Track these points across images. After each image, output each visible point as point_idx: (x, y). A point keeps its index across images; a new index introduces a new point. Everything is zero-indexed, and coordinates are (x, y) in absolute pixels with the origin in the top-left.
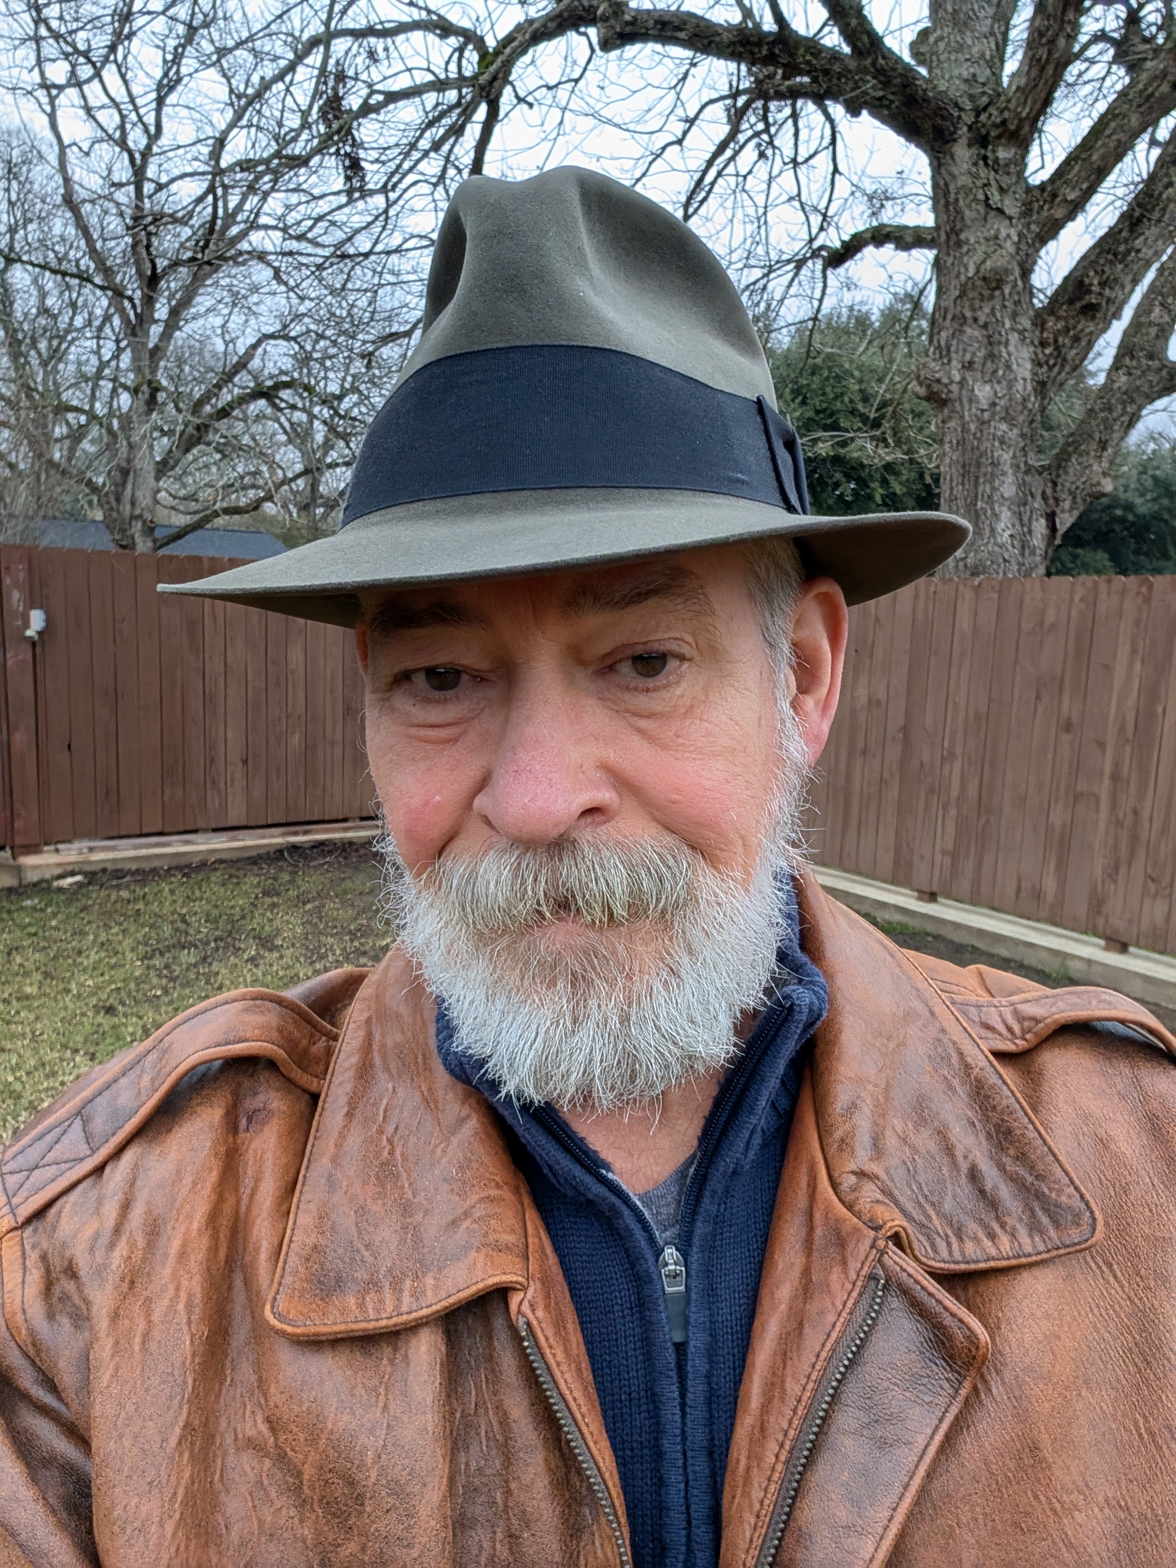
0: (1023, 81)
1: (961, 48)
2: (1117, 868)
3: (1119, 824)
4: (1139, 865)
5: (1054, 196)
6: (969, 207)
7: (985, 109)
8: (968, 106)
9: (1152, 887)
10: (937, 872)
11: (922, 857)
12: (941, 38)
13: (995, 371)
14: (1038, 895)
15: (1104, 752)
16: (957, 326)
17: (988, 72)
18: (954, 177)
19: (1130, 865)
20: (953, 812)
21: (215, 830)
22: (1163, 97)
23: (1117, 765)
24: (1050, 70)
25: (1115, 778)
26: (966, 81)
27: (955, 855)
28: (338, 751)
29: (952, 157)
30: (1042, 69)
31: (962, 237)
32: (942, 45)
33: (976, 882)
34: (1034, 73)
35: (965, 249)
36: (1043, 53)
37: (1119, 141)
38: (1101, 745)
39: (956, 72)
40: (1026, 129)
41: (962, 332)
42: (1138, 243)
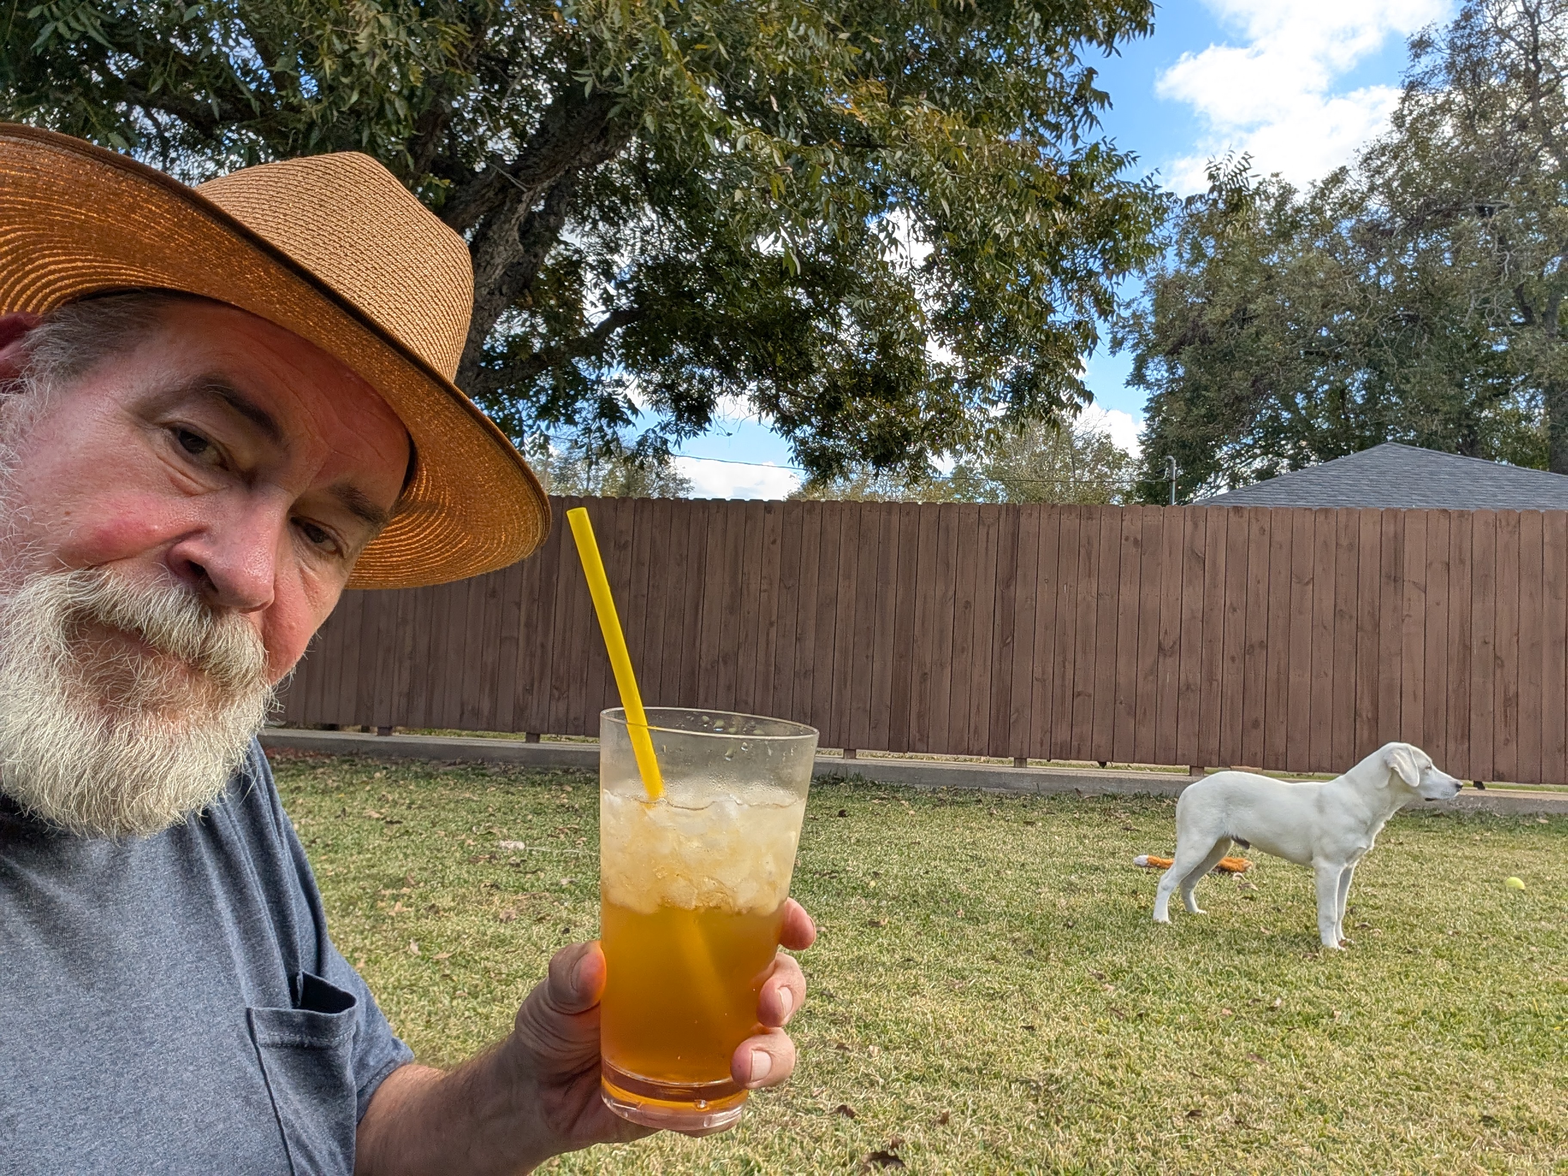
2: (532, 685)
3: (533, 655)
4: (547, 682)
9: (556, 693)
10: (394, 709)
11: (381, 702)
14: (476, 713)
15: (519, 609)
19: (540, 682)
20: (407, 664)
23: (529, 617)
25: (528, 625)
27: (410, 696)
33: (429, 711)
38: (518, 605)
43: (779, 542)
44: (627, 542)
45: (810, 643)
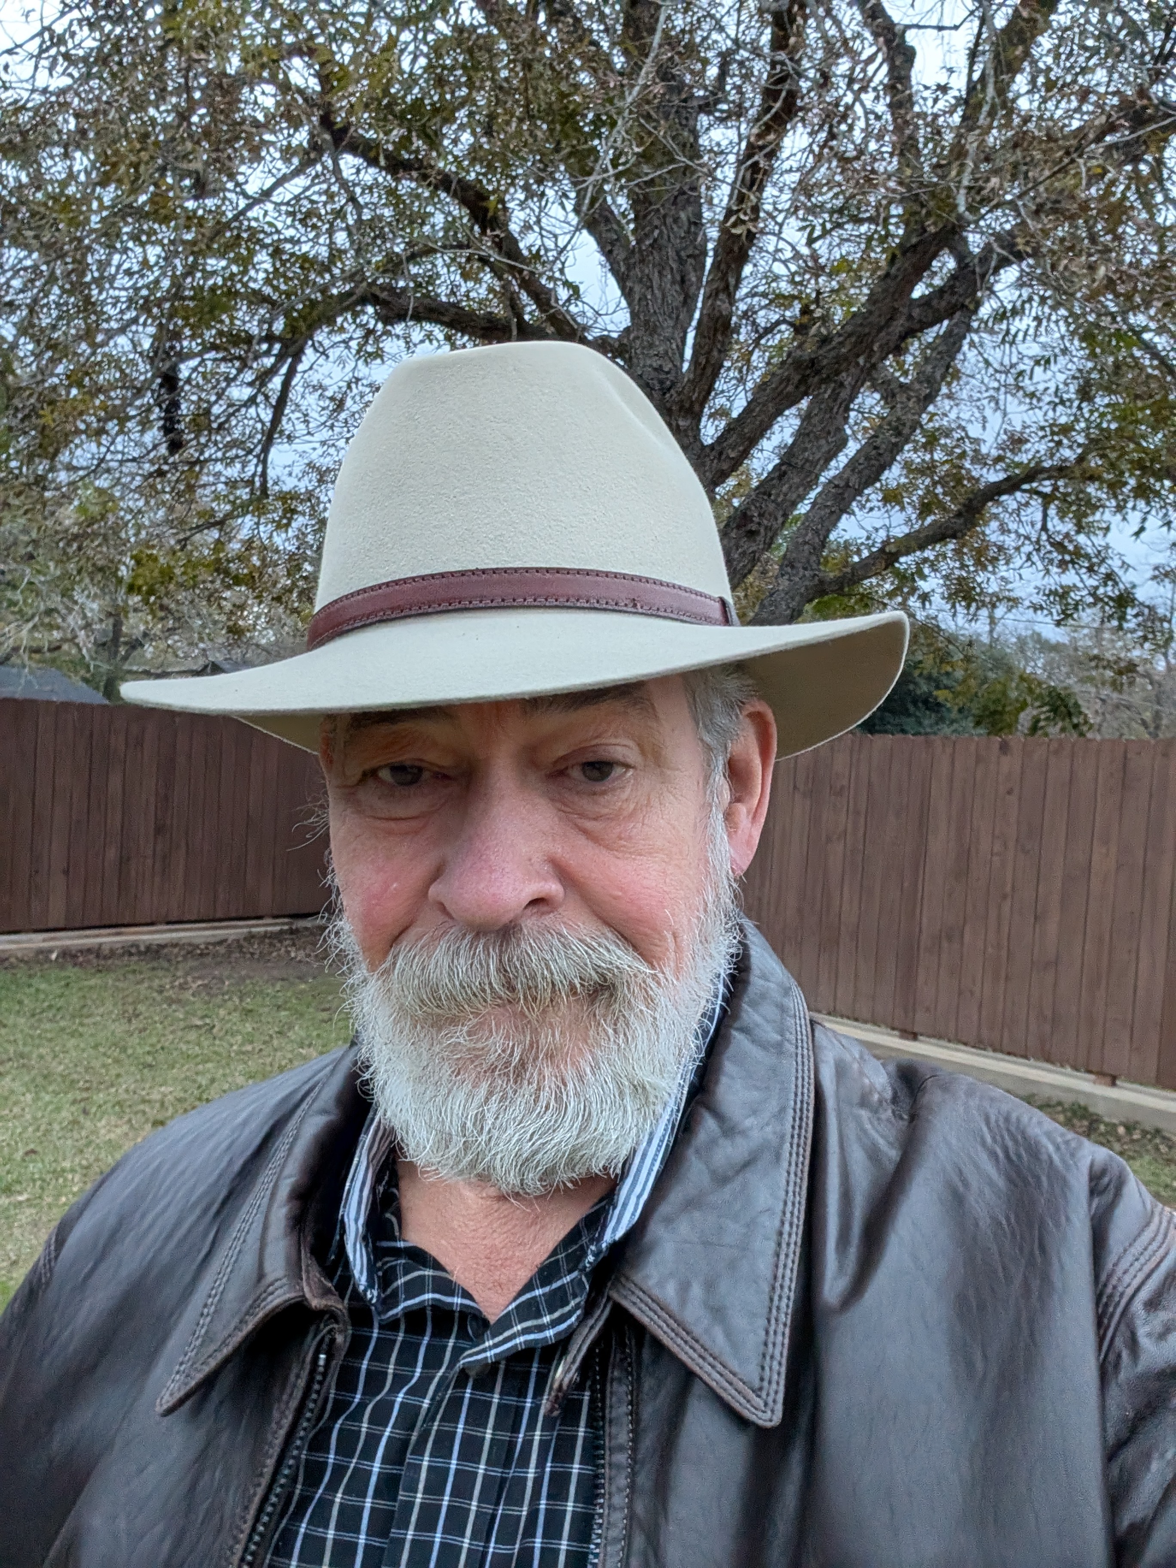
0: (692, 376)
1: (651, 346)
5: (721, 454)
7: (669, 389)
12: (637, 338)
17: (670, 365)
21: (36, 931)
22: (788, 395)
24: (709, 371)
26: (655, 369)
28: (149, 862)
30: (704, 368)
32: (638, 342)
34: (699, 372)
36: (703, 360)
37: (762, 421)
39: (648, 362)
40: (697, 408)
42: (785, 488)
43: (1016, 791)
44: (842, 787)
45: (1052, 927)
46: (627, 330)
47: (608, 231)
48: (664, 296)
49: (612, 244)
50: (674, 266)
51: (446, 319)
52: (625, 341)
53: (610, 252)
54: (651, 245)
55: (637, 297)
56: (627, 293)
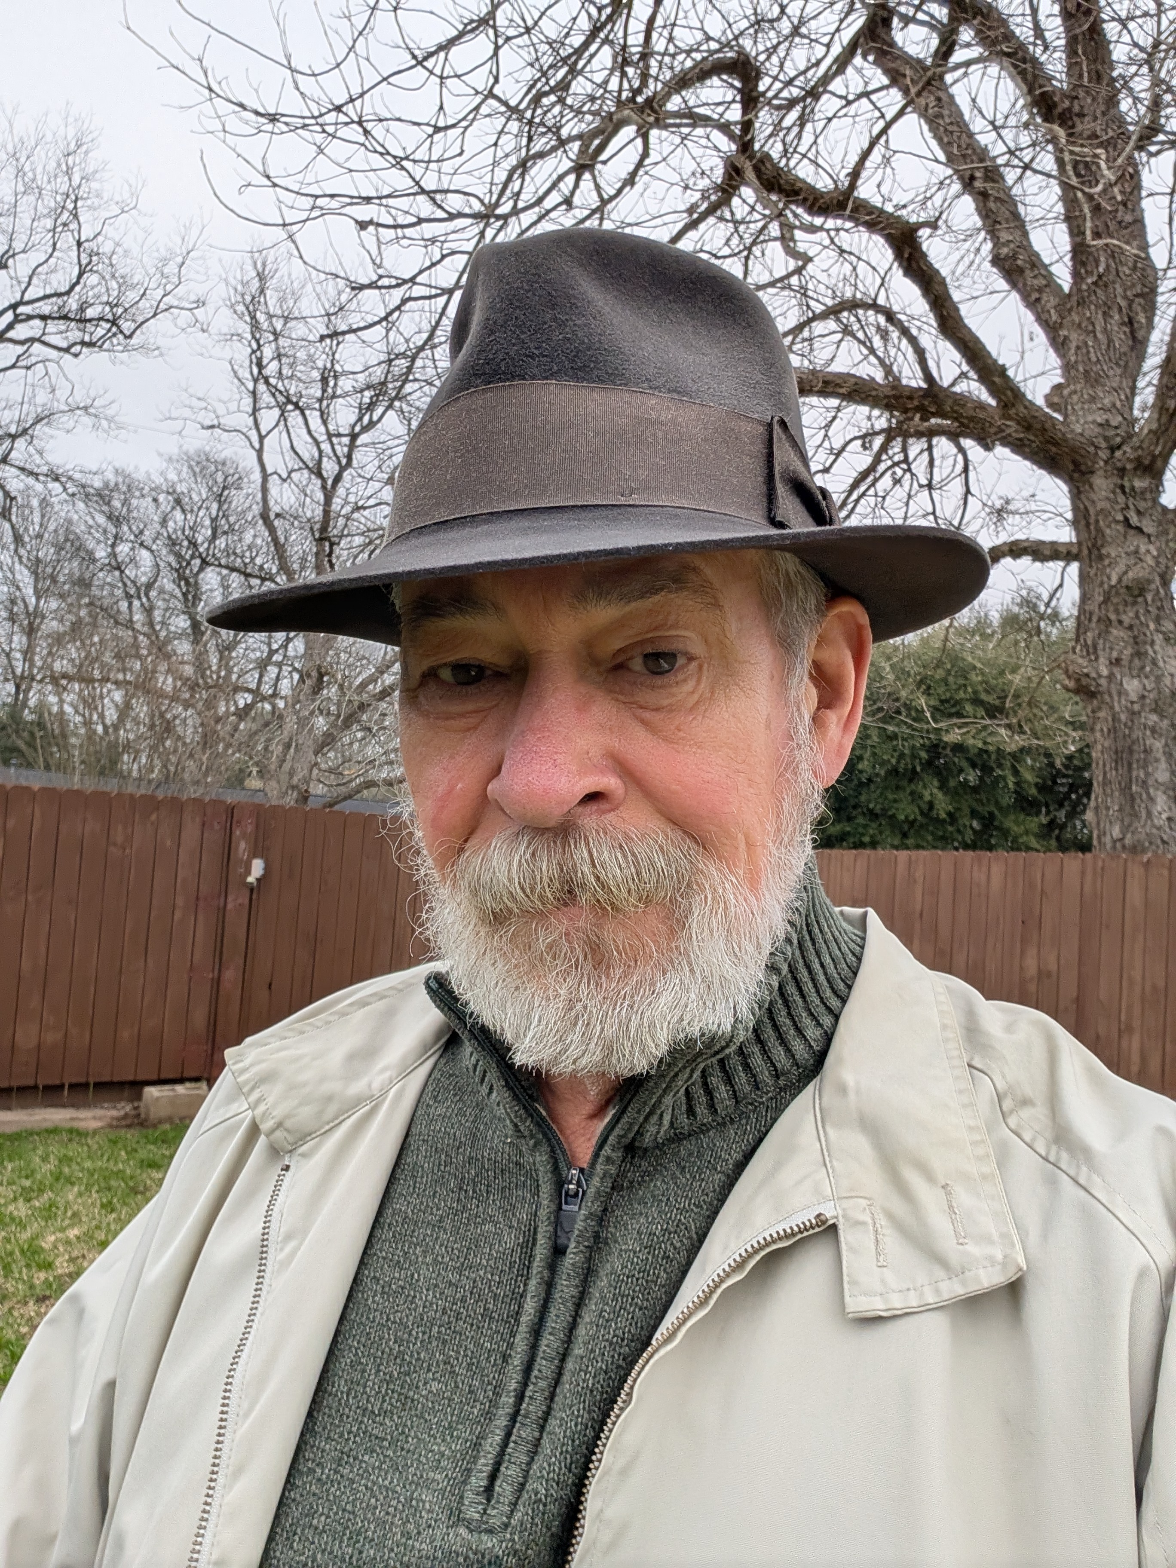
0: (1154, 426)
1: (1093, 399)
6: (1109, 526)
7: (1119, 447)
8: (1103, 445)
12: (1075, 392)
13: (1143, 668)
16: (1103, 627)
17: (1120, 418)
18: (1093, 502)
26: (1101, 425)
29: (1091, 486)
31: (1104, 551)
32: (1075, 398)
34: (1164, 419)
35: (1107, 562)
39: (1090, 419)
40: (1159, 463)
41: (1108, 632)
46: (1057, 388)
47: (1035, 277)
48: (1110, 341)
49: (1040, 290)
50: (1123, 303)
51: (842, 391)
52: (1056, 400)
53: (1038, 300)
54: (1095, 283)
55: (1073, 345)
56: (1059, 344)
